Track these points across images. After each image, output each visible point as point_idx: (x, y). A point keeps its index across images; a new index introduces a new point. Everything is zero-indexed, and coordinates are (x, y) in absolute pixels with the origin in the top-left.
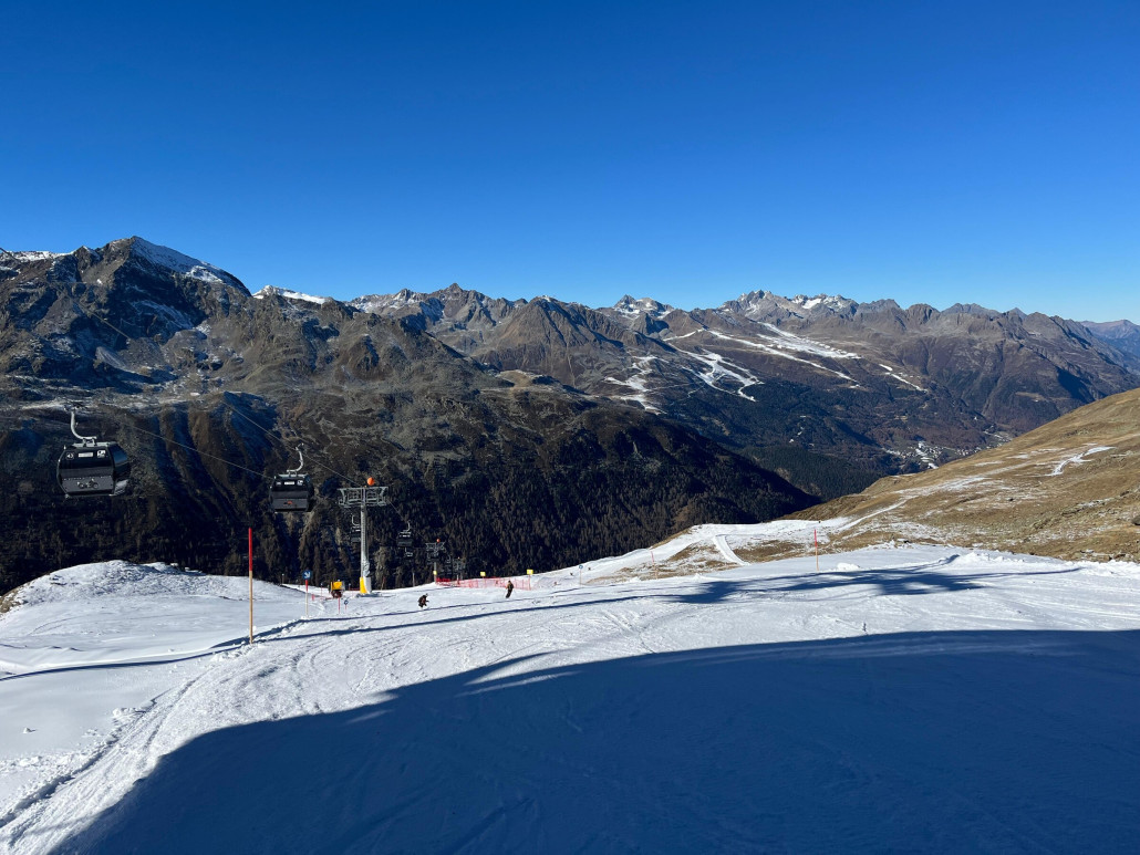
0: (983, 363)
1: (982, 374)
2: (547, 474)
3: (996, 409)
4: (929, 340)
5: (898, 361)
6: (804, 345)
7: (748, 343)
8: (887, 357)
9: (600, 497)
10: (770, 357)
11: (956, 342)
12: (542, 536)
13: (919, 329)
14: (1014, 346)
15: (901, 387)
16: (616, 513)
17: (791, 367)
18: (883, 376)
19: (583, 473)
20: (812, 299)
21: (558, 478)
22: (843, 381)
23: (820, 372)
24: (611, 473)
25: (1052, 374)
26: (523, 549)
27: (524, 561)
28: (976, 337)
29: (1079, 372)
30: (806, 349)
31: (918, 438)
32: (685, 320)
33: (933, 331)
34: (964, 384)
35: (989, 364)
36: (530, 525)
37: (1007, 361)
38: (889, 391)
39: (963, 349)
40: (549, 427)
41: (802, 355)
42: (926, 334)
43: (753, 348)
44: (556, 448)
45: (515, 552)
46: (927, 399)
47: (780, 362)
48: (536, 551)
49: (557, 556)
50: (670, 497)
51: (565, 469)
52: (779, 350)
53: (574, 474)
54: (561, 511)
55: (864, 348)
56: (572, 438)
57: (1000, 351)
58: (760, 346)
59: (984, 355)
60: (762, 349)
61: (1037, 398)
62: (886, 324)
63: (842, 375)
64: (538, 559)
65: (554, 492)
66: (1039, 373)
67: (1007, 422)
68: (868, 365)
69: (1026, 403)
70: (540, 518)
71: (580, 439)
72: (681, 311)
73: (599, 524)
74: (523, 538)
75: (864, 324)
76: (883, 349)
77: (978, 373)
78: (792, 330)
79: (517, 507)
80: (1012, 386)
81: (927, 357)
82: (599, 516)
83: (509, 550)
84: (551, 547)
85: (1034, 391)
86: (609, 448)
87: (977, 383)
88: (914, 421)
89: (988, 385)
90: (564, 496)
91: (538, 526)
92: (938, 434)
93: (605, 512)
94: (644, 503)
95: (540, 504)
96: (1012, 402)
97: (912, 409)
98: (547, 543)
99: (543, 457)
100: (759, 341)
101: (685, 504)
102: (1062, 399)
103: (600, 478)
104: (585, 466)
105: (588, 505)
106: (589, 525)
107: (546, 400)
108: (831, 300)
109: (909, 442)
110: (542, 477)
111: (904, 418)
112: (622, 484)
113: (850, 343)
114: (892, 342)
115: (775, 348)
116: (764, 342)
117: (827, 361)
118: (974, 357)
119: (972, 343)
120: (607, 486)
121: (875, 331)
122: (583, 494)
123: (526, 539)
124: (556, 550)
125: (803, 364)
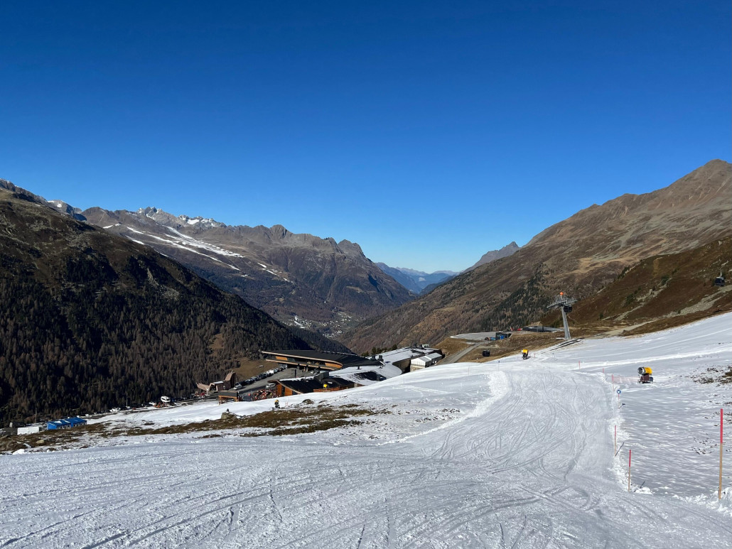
0: (324, 266)
1: (324, 274)
2: (55, 291)
3: (336, 297)
4: (287, 249)
5: (268, 261)
6: (201, 245)
7: (159, 238)
8: (262, 258)
9: (125, 321)
10: (178, 250)
11: (305, 252)
12: (60, 363)
13: (280, 242)
14: (341, 257)
15: (275, 278)
16: (145, 340)
17: (195, 259)
18: (261, 271)
19: (99, 293)
20: (192, 219)
21: (68, 297)
22: (235, 271)
23: (218, 264)
24: (132, 296)
25: (366, 276)
26: (34, 380)
27: (38, 397)
28: (318, 250)
29: (376, 277)
30: (204, 247)
31: (293, 314)
32: (103, 216)
33: (290, 244)
34: (314, 279)
35: (328, 267)
36: (38, 350)
37: (339, 266)
38: (268, 280)
39: (311, 257)
40: (47, 241)
41: (202, 250)
42: (284, 246)
43: (163, 242)
44: (62, 264)
45: (23, 385)
46: (294, 288)
47: (186, 254)
48: (54, 382)
49: (85, 389)
50: (199, 325)
51: (77, 287)
52: (183, 245)
53: (88, 293)
54: (80, 335)
55: (244, 251)
56: (80, 255)
57: (333, 259)
58: (168, 241)
59: (324, 262)
60: (170, 243)
61: (359, 290)
62: (257, 236)
63: (233, 267)
64: (59, 393)
65: (68, 311)
66: (358, 275)
67: (343, 306)
68: (250, 263)
69: (353, 293)
70: (53, 341)
71: (89, 257)
72: (99, 208)
73: (130, 352)
74: (33, 366)
75: (242, 235)
76: (258, 253)
77: (321, 274)
78: (189, 234)
79: (17, 328)
80: (343, 282)
81: (287, 260)
82: (127, 342)
83: (12, 382)
84: (73, 378)
85: (357, 286)
86: (123, 271)
87: (322, 279)
88: (288, 302)
89: (329, 280)
90: (81, 316)
91: (51, 351)
92: (305, 311)
93: (132, 338)
94: (173, 330)
95: (49, 325)
96: (345, 293)
97: (285, 293)
98: (68, 372)
99: (45, 272)
100: (166, 238)
101: (217, 331)
102: (373, 292)
103: (119, 301)
104: (100, 286)
105: (111, 329)
106: (117, 352)
107: (38, 214)
108: (206, 221)
109: (289, 316)
110: (48, 294)
111: (281, 300)
112: (146, 310)
113: (234, 247)
114: (263, 249)
115: (181, 244)
116: (171, 239)
117: (220, 257)
118: (318, 262)
119: (316, 253)
120: (129, 310)
121: (251, 240)
122: (104, 317)
123: (38, 366)
124: (81, 380)
125: (204, 257)
